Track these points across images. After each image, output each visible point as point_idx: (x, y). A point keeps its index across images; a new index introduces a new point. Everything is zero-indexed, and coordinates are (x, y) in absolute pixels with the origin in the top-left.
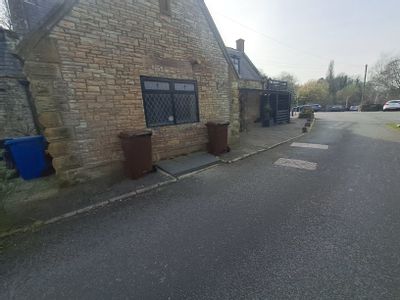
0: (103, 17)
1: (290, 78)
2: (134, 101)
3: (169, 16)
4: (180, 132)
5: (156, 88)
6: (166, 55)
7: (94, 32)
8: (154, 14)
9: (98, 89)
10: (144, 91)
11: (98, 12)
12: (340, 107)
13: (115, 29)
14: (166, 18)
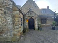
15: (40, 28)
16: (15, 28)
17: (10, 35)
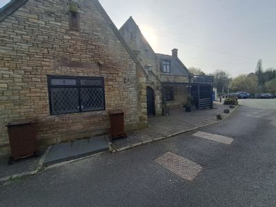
0: (17, 34)
1: (222, 73)
2: (39, 94)
3: (77, 31)
4: (84, 118)
5: (62, 84)
6: (73, 59)
7: (9, 45)
8: (63, 31)
9: (6, 85)
10: (50, 87)
11: (13, 32)
12: (269, 95)
13: (27, 42)
14: (74, 33)
15: (165, 111)
16: (141, 108)
17: (134, 120)
